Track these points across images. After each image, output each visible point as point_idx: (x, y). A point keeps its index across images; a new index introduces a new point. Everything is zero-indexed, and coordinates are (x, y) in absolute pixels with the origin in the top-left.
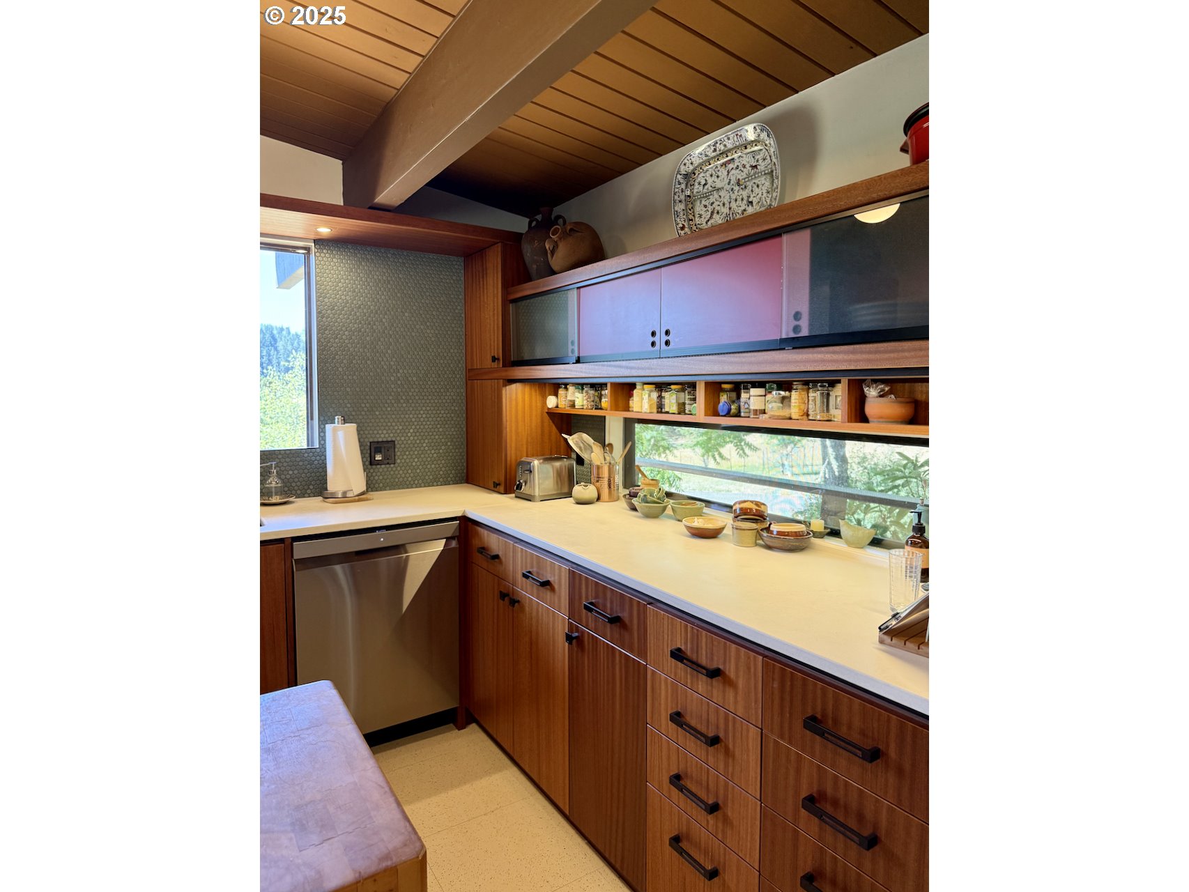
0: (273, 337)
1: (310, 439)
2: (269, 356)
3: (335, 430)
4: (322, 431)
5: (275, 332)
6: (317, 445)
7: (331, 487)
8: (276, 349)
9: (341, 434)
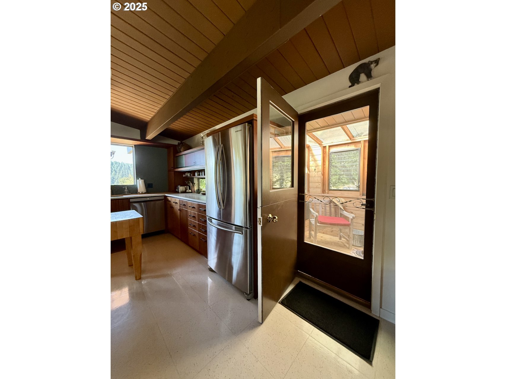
0: (129, 167)
1: (135, 183)
2: (128, 172)
3: (139, 181)
4: (137, 181)
5: (129, 165)
6: (136, 184)
7: (139, 191)
8: (130, 170)
9: (140, 181)
